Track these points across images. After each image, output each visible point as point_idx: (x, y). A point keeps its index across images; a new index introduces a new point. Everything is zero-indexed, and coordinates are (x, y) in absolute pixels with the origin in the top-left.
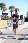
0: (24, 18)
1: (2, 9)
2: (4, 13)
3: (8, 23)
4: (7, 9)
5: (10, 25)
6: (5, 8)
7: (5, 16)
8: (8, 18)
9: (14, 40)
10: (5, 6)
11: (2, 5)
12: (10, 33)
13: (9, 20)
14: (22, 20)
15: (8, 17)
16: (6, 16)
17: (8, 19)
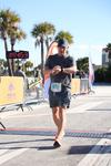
0: (91, 71)
1: (6, 36)
2: (13, 51)
3: (28, 89)
4: (25, 37)
5: (38, 97)
6: (18, 31)
7: (18, 62)
8: (30, 69)
9: (52, 156)
10: (16, 24)
11: (5, 20)
12: (37, 127)
13: (31, 79)
14: (84, 76)
15: (28, 65)
16: (22, 63)
17: (28, 74)
